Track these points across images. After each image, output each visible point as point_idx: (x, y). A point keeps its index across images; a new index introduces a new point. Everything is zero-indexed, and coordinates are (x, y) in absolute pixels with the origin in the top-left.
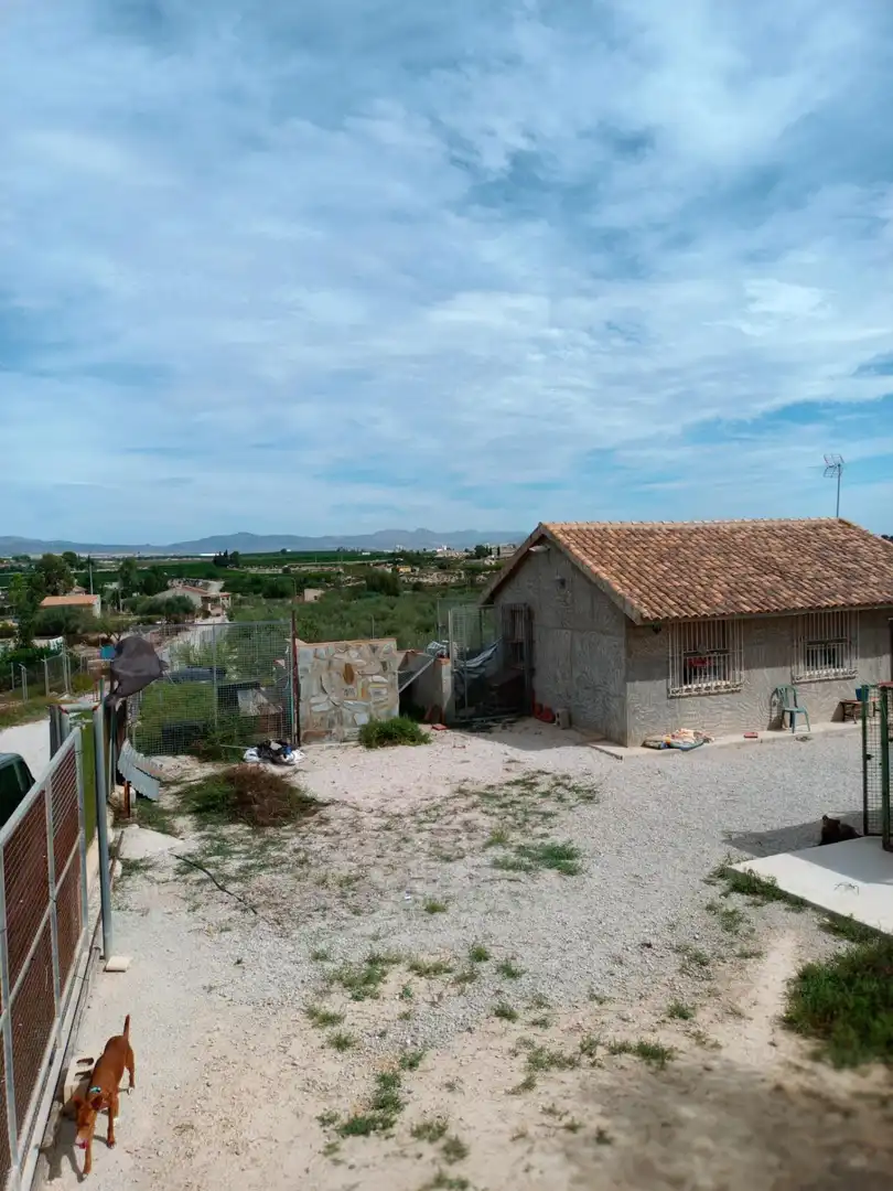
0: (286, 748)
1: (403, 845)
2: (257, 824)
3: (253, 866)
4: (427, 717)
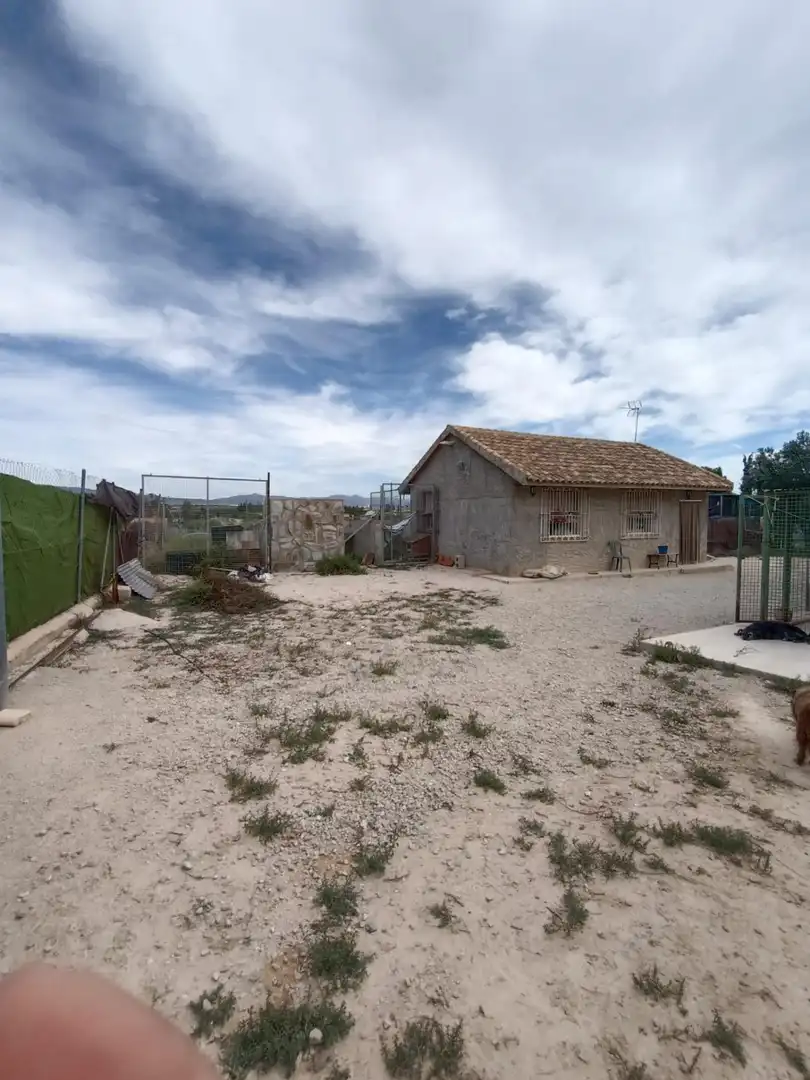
0: (259, 571)
1: (347, 627)
2: (225, 612)
3: (214, 638)
4: (364, 560)
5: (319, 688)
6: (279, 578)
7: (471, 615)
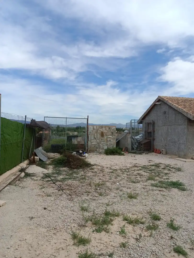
0: (83, 153)
1: (117, 177)
2: (71, 168)
3: (67, 178)
4: (123, 150)
5: (107, 201)
6: (90, 156)
7: (169, 175)
